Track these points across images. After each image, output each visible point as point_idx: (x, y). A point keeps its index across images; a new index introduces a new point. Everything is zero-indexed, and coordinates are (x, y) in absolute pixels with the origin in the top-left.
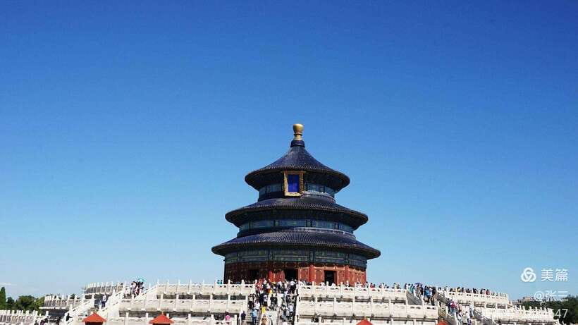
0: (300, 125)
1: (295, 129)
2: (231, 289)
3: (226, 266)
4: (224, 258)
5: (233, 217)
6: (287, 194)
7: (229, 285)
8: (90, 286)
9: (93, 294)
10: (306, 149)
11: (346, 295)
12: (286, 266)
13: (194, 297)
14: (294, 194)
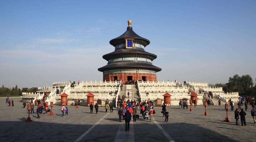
0: (130, 21)
1: (128, 22)
2: (106, 83)
3: (104, 75)
4: (103, 72)
5: (106, 57)
6: (127, 47)
7: (106, 82)
8: (54, 84)
9: (55, 87)
10: (133, 30)
11: (150, 84)
12: (128, 75)
13: (93, 86)
14: (129, 48)
